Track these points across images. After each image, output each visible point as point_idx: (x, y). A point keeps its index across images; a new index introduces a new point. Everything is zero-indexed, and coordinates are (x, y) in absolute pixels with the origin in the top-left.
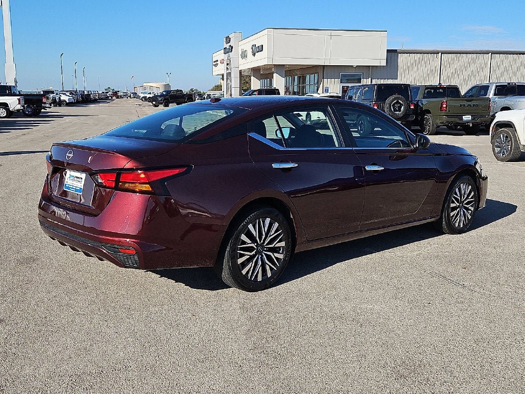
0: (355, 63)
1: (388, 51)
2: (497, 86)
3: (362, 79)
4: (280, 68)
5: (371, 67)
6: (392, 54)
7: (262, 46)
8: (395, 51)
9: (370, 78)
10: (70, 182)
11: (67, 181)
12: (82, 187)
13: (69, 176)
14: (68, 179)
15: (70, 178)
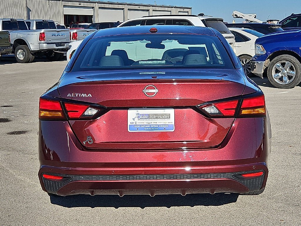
10: (143, 121)
11: (134, 122)
12: (173, 123)
13: (135, 116)
14: (136, 119)
15: (139, 117)
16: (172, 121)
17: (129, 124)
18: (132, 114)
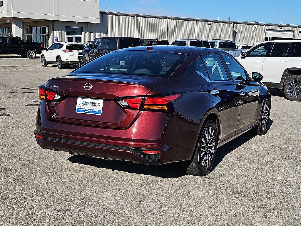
0: (77, 20)
1: (101, 13)
2: (191, 42)
3: (82, 33)
4: (18, 21)
5: (88, 24)
6: (103, 15)
7: (2, 2)
8: (105, 13)
9: (88, 32)
10: (84, 107)
11: (80, 106)
12: (101, 110)
13: (81, 102)
14: (81, 104)
15: (83, 103)
16: (101, 108)
17: (77, 107)
18: (80, 100)
